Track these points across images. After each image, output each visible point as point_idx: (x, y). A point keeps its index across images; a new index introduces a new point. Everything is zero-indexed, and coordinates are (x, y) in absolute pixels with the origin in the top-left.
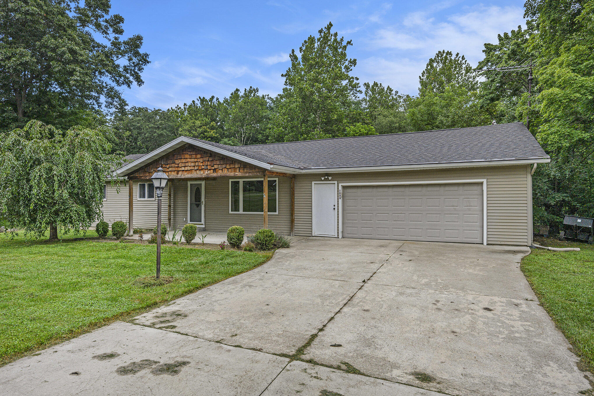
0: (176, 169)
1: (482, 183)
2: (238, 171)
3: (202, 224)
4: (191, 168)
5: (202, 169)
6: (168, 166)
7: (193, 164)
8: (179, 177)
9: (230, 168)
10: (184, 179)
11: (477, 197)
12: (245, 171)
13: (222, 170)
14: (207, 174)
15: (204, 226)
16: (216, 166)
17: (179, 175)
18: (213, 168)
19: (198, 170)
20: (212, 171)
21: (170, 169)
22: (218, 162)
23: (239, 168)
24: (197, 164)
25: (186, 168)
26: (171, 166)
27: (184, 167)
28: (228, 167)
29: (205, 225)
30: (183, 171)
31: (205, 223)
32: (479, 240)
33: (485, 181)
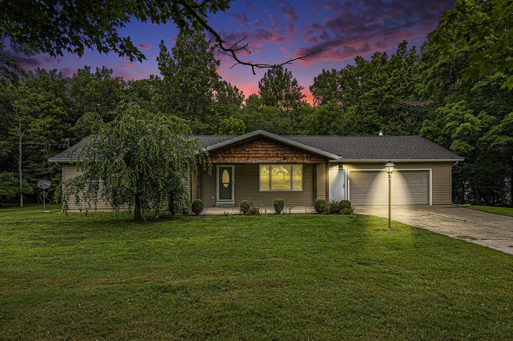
0: (247, 155)
1: (428, 171)
2: (306, 159)
3: (233, 201)
4: (262, 155)
5: (273, 157)
6: (237, 153)
7: (264, 152)
8: (250, 162)
9: (299, 157)
10: (256, 163)
11: (425, 178)
12: (312, 159)
13: (292, 158)
14: (278, 161)
15: (234, 203)
16: (286, 155)
17: (249, 161)
18: (284, 156)
19: (268, 157)
20: (282, 158)
21: (240, 155)
22: (288, 152)
23: (307, 157)
24: (268, 152)
25: (257, 155)
26: (240, 153)
27: (255, 154)
28: (297, 156)
29: (235, 201)
30: (253, 157)
31: (235, 199)
32: (426, 203)
33: (431, 169)
